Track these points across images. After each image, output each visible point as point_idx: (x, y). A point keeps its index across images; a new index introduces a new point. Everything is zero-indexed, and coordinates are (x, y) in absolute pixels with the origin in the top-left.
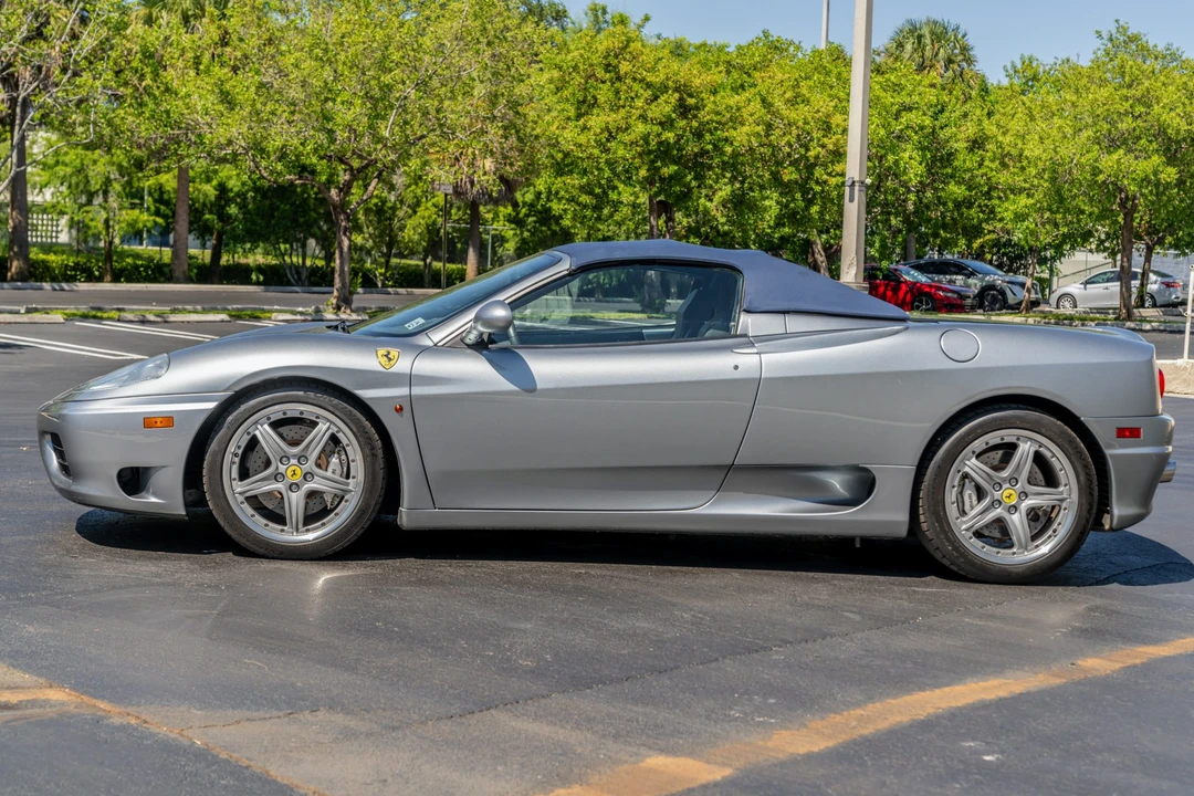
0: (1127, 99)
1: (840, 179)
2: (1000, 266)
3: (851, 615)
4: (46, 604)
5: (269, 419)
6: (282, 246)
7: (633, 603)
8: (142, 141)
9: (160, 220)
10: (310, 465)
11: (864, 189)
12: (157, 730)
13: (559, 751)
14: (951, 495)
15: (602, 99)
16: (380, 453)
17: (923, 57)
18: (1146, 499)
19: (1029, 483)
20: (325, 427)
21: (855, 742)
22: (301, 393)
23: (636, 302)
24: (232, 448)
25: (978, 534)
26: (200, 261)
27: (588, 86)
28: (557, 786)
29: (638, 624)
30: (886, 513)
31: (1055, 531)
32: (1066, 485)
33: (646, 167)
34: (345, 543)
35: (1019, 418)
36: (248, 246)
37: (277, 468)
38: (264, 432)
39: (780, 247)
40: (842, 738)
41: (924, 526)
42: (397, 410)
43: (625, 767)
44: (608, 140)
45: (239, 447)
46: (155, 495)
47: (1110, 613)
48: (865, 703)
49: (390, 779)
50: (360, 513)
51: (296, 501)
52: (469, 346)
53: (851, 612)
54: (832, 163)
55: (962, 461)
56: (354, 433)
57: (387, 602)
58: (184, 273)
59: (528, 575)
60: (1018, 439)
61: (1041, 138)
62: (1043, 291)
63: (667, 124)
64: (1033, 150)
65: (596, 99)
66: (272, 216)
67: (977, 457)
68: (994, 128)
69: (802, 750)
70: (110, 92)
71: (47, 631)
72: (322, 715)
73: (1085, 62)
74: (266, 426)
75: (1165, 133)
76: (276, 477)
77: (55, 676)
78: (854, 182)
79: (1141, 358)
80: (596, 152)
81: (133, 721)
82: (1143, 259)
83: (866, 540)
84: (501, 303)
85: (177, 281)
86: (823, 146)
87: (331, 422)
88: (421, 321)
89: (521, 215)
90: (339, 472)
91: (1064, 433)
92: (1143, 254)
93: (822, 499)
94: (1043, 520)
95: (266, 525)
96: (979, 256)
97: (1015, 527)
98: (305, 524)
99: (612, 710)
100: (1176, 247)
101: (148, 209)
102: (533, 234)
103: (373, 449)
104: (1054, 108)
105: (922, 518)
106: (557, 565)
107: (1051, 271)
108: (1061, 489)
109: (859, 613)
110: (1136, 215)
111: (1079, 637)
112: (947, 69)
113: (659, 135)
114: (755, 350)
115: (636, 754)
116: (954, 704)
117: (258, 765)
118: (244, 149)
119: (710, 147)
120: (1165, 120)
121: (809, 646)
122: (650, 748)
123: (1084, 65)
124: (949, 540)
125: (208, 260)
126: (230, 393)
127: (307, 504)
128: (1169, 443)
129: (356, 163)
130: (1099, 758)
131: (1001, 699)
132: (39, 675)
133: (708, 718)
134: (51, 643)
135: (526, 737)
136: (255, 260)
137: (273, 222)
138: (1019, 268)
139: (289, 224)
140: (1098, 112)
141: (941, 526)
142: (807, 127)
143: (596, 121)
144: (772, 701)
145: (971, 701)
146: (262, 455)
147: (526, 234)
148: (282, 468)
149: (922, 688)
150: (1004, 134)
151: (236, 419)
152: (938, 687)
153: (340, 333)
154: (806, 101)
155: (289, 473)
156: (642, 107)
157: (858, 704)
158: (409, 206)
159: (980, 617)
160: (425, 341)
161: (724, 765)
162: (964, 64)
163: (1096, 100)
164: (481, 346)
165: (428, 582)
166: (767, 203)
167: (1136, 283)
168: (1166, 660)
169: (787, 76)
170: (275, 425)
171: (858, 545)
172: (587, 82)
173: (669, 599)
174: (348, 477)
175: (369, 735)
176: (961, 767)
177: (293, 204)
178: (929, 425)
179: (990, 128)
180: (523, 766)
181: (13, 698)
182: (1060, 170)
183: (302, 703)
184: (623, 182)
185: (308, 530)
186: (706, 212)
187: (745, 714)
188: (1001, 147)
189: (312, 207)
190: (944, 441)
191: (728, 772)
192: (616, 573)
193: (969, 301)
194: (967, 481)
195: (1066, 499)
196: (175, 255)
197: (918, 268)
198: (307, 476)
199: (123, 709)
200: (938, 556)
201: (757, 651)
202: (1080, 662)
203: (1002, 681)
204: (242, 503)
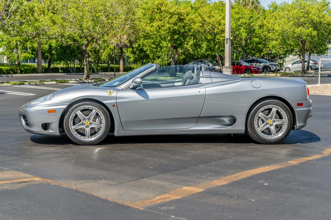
0: (302, 12)
1: (223, 38)
2: (269, 60)
3: (231, 153)
4: (27, 158)
5: (80, 109)
6: (68, 62)
7: (176, 152)
8: (29, 35)
9: (33, 56)
10: (91, 121)
11: (230, 40)
12: (63, 186)
13: (162, 187)
14: (256, 122)
15: (157, 18)
16: (109, 117)
17: (245, 2)
18: (305, 121)
19: (275, 118)
20: (95, 111)
21: (233, 182)
22: (88, 102)
23: (168, 74)
24: (71, 117)
25: (263, 132)
26: (45, 67)
27: (153, 14)
28: (162, 194)
29: (178, 157)
30: (239, 128)
31: (282, 130)
32: (285, 119)
33: (170, 36)
34: (101, 140)
35: (272, 102)
36: (58, 62)
37: (83, 122)
38: (79, 113)
39: (207, 57)
40: (230, 181)
41: (249, 130)
42: (113, 106)
43: (178, 190)
44: (159, 29)
45: (73, 117)
46: (51, 130)
47: (296, 150)
48: (235, 173)
49: (122, 194)
50: (105, 133)
51: (88, 130)
52: (131, 89)
53: (231, 152)
54: (221, 34)
55: (258, 113)
56: (102, 112)
57: (114, 154)
58: (41, 71)
59: (148, 147)
60: (272, 107)
61: (279, 24)
62: (281, 67)
63: (175, 24)
64: (277, 28)
65: (155, 18)
66: (65, 54)
67: (262, 112)
68: (266, 22)
69: (220, 184)
70: (20, 21)
71: (30, 164)
72: (103, 181)
73: (290, 3)
74: (79, 111)
75: (313, 21)
76: (83, 124)
77: (36, 175)
78: (227, 39)
79: (302, 85)
80: (156, 33)
81: (57, 184)
82: (308, 56)
83: (234, 135)
84: (139, 77)
85: (39, 73)
86: (219, 29)
87: (96, 110)
88: (118, 83)
89: (134, 51)
90: (99, 122)
91: (284, 105)
92: (308, 55)
93: (223, 124)
94: (279, 128)
95: (81, 137)
96: (263, 57)
97: (272, 129)
98: (90, 136)
99: (173, 177)
100: (317, 53)
101: (29, 53)
102: (138, 56)
103: (107, 116)
104: (282, 16)
105: (248, 128)
106: (155, 144)
107: (283, 60)
108: (284, 119)
109: (233, 153)
110: (306, 45)
111: (289, 156)
112: (252, 5)
113: (173, 27)
114: (204, 87)
115: (180, 187)
116: (257, 173)
117: (90, 192)
118: (58, 36)
119: (187, 30)
120: (313, 18)
121: (221, 161)
122: (183, 185)
123: (290, 4)
124: (255, 133)
125: (47, 66)
126: (70, 103)
127: (91, 131)
128: (310, 107)
129: (89, 38)
130: (292, 183)
131: (269, 171)
132: (32, 175)
133: (197, 178)
134: (32, 167)
135: (153, 184)
136: (61, 66)
137: (65, 55)
138: (274, 61)
139: (70, 56)
140: (294, 17)
141: (253, 130)
142: (214, 24)
143: (155, 24)
144: (213, 174)
145: (261, 172)
146: (78, 119)
147: (136, 56)
148: (84, 122)
149: (249, 169)
150: (268, 24)
151: (71, 110)
152: (253, 169)
153: (96, 87)
154: (213, 17)
155: (86, 123)
156: (168, 20)
157: (233, 174)
158: (103, 49)
159: (264, 152)
160: (119, 88)
161: (202, 188)
162: (257, 4)
163: (294, 13)
164: (134, 88)
165: (124, 150)
166: (203, 45)
167: (306, 64)
168: (310, 161)
169: (208, 10)
170: (82, 111)
171: (232, 136)
172: (152, 13)
173: (185, 151)
174: (101, 124)
175: (115, 185)
176: (259, 186)
177: (70, 50)
178: (249, 104)
179: (265, 22)
180: (153, 190)
181: (27, 180)
182: (284, 33)
183: (97, 178)
184: (164, 41)
185: (91, 138)
186: (187, 48)
187: (206, 177)
188: (268, 27)
189: (76, 51)
190: (253, 108)
191: (203, 190)
192: (171, 145)
193: (260, 70)
194: (259, 118)
195: (285, 122)
196: (38, 65)
197: (246, 61)
198: (91, 124)
199: (54, 182)
200: (253, 138)
201: (208, 162)
202: (289, 162)
203: (269, 167)
204: (74, 131)
